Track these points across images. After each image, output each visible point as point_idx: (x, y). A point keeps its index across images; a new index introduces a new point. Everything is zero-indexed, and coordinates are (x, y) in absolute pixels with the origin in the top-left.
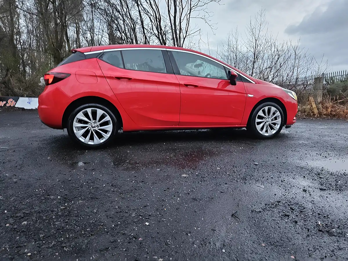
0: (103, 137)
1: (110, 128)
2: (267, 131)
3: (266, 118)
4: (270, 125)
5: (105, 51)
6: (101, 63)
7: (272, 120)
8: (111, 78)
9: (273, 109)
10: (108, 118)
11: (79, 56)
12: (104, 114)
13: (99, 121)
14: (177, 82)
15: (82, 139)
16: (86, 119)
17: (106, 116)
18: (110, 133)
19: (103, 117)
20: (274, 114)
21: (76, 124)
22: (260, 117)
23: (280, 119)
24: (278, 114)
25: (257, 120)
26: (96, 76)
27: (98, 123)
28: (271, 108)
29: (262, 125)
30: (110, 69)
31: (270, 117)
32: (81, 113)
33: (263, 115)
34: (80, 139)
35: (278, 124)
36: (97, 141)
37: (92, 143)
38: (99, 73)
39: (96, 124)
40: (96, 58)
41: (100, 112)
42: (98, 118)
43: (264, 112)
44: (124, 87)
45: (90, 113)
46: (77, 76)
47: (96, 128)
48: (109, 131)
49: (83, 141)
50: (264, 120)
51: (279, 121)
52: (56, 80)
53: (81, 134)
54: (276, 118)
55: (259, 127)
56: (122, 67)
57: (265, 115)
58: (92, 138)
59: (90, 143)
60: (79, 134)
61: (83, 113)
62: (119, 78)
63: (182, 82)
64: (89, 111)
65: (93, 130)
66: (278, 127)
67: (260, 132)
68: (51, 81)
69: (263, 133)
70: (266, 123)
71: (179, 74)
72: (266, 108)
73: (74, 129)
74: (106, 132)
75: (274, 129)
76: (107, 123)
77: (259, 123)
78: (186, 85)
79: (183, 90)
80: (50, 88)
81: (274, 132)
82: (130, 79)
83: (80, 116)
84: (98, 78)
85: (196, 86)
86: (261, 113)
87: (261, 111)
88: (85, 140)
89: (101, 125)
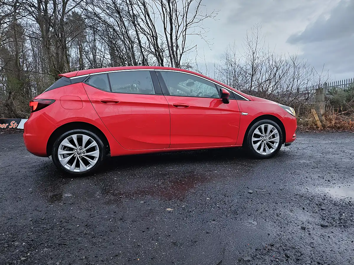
0: (90, 163)
1: (96, 154)
2: (264, 150)
3: (263, 136)
4: (267, 144)
5: (90, 75)
6: (87, 87)
7: (270, 138)
8: (97, 102)
9: (270, 127)
10: (94, 144)
11: (65, 81)
12: (90, 139)
13: (85, 147)
14: (166, 103)
15: (67, 167)
16: (71, 146)
17: (93, 142)
18: (97, 159)
19: (89, 142)
20: (271, 131)
21: (61, 151)
22: (256, 136)
23: (278, 137)
24: (276, 131)
25: (254, 139)
26: (82, 101)
27: (84, 149)
28: (267, 126)
29: (259, 144)
30: (96, 93)
31: (268, 136)
32: (66, 140)
33: (259, 133)
34: (66, 166)
35: (276, 142)
36: (83, 168)
37: (78, 171)
38: (84, 98)
39: (82, 150)
40: (82, 82)
41: (85, 138)
42: (84, 144)
43: (260, 130)
44: (110, 110)
45: (76, 139)
46: (62, 102)
47: (83, 154)
48: (96, 157)
49: (68, 168)
50: (261, 138)
51: (277, 139)
52: (41, 106)
53: (67, 161)
54: (274, 136)
55: (255, 146)
56: (109, 90)
57: (262, 134)
58: (78, 165)
59: (75, 171)
60: (64, 161)
61: (68, 140)
62: (105, 102)
63: (172, 103)
64: (75, 137)
65: (79, 156)
66: (276, 145)
67: (258, 152)
68: (35, 107)
69: (261, 152)
70: (263, 141)
71: (168, 94)
72: (263, 126)
73: (59, 156)
74: (93, 158)
75: (273, 148)
76: (93, 149)
77: (255, 142)
78: (176, 106)
79: (173, 111)
80: (35, 115)
81: (272, 151)
82: (116, 102)
83: (66, 142)
84: (84, 103)
85: (186, 107)
86: (257, 132)
87: (257, 129)
88: (70, 167)
89: (88, 151)
